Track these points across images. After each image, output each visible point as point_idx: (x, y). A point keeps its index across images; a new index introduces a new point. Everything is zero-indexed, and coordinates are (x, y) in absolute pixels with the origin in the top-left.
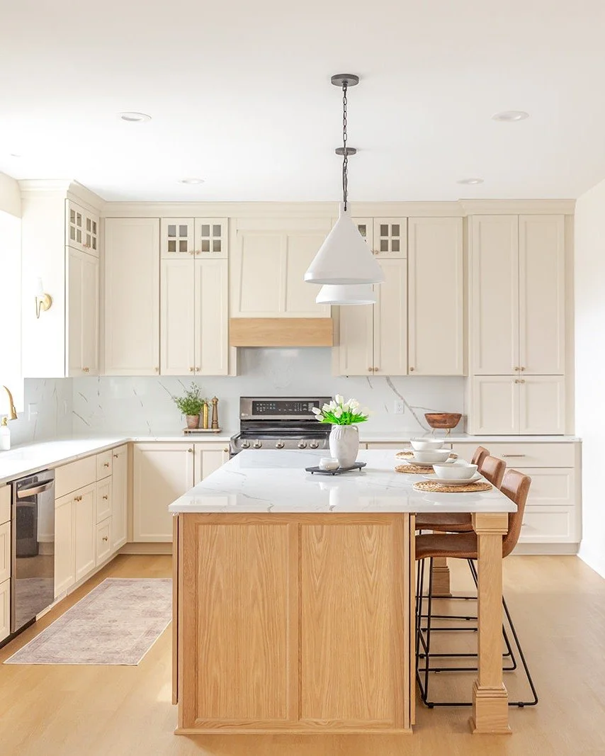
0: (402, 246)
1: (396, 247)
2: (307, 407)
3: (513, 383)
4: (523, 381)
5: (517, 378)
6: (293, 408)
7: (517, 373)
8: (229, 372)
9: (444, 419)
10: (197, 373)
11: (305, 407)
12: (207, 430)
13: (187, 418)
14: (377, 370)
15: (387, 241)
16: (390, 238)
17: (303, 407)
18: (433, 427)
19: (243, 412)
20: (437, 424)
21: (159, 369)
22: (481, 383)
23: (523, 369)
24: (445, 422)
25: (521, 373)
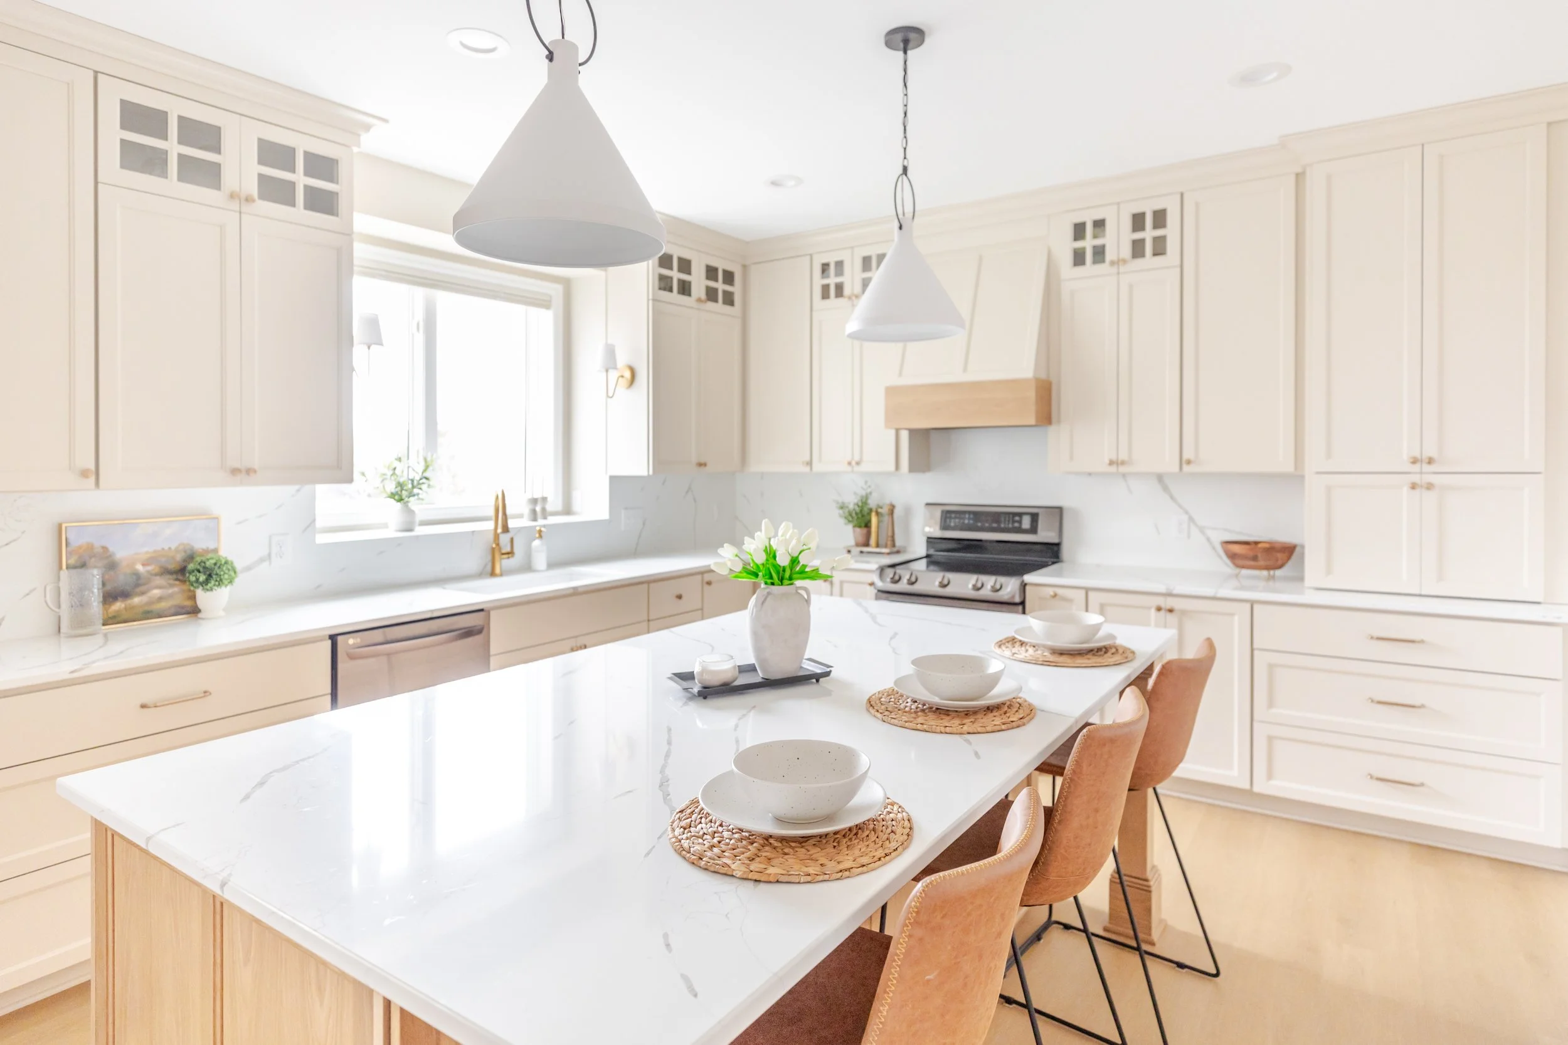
0: (1172, 245)
1: (1160, 247)
2: (1020, 522)
3: (1406, 490)
4: (1430, 487)
5: (1416, 478)
6: (998, 522)
7: (1416, 468)
8: (897, 467)
9: (1251, 554)
10: (856, 468)
11: (1017, 522)
12: (878, 550)
13: (854, 532)
14: (1123, 463)
15: (1143, 241)
16: (1149, 234)
17: (1014, 522)
18: (1237, 566)
19: (927, 525)
20: (1241, 562)
21: (810, 463)
22: (1329, 489)
23: (1430, 461)
24: (1255, 558)
25: (1426, 468)
